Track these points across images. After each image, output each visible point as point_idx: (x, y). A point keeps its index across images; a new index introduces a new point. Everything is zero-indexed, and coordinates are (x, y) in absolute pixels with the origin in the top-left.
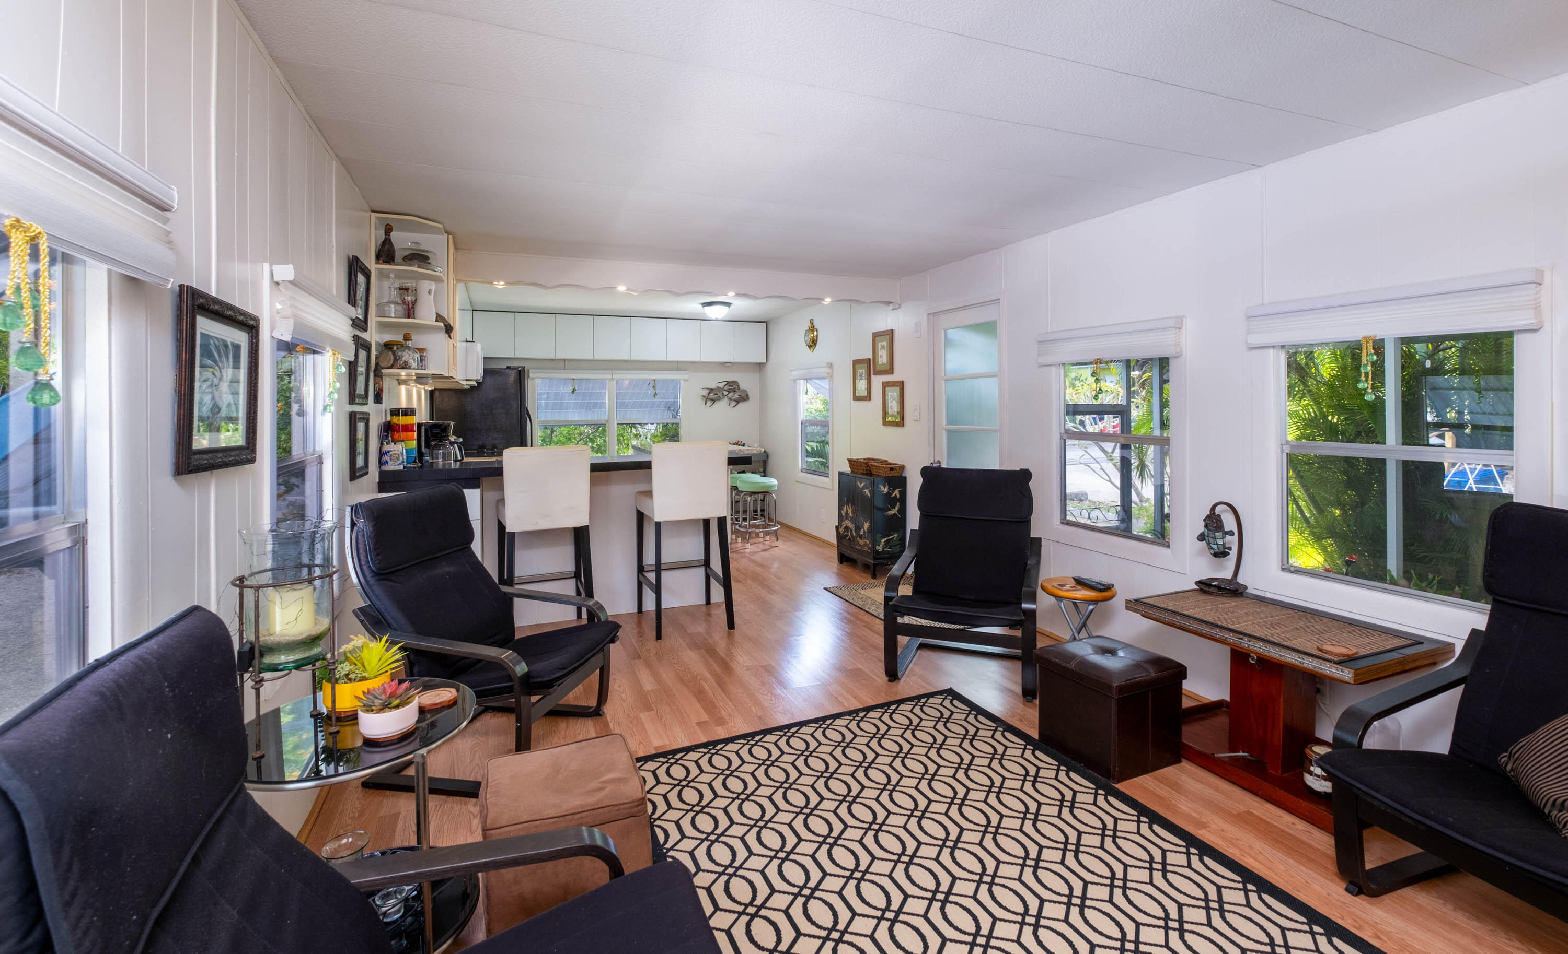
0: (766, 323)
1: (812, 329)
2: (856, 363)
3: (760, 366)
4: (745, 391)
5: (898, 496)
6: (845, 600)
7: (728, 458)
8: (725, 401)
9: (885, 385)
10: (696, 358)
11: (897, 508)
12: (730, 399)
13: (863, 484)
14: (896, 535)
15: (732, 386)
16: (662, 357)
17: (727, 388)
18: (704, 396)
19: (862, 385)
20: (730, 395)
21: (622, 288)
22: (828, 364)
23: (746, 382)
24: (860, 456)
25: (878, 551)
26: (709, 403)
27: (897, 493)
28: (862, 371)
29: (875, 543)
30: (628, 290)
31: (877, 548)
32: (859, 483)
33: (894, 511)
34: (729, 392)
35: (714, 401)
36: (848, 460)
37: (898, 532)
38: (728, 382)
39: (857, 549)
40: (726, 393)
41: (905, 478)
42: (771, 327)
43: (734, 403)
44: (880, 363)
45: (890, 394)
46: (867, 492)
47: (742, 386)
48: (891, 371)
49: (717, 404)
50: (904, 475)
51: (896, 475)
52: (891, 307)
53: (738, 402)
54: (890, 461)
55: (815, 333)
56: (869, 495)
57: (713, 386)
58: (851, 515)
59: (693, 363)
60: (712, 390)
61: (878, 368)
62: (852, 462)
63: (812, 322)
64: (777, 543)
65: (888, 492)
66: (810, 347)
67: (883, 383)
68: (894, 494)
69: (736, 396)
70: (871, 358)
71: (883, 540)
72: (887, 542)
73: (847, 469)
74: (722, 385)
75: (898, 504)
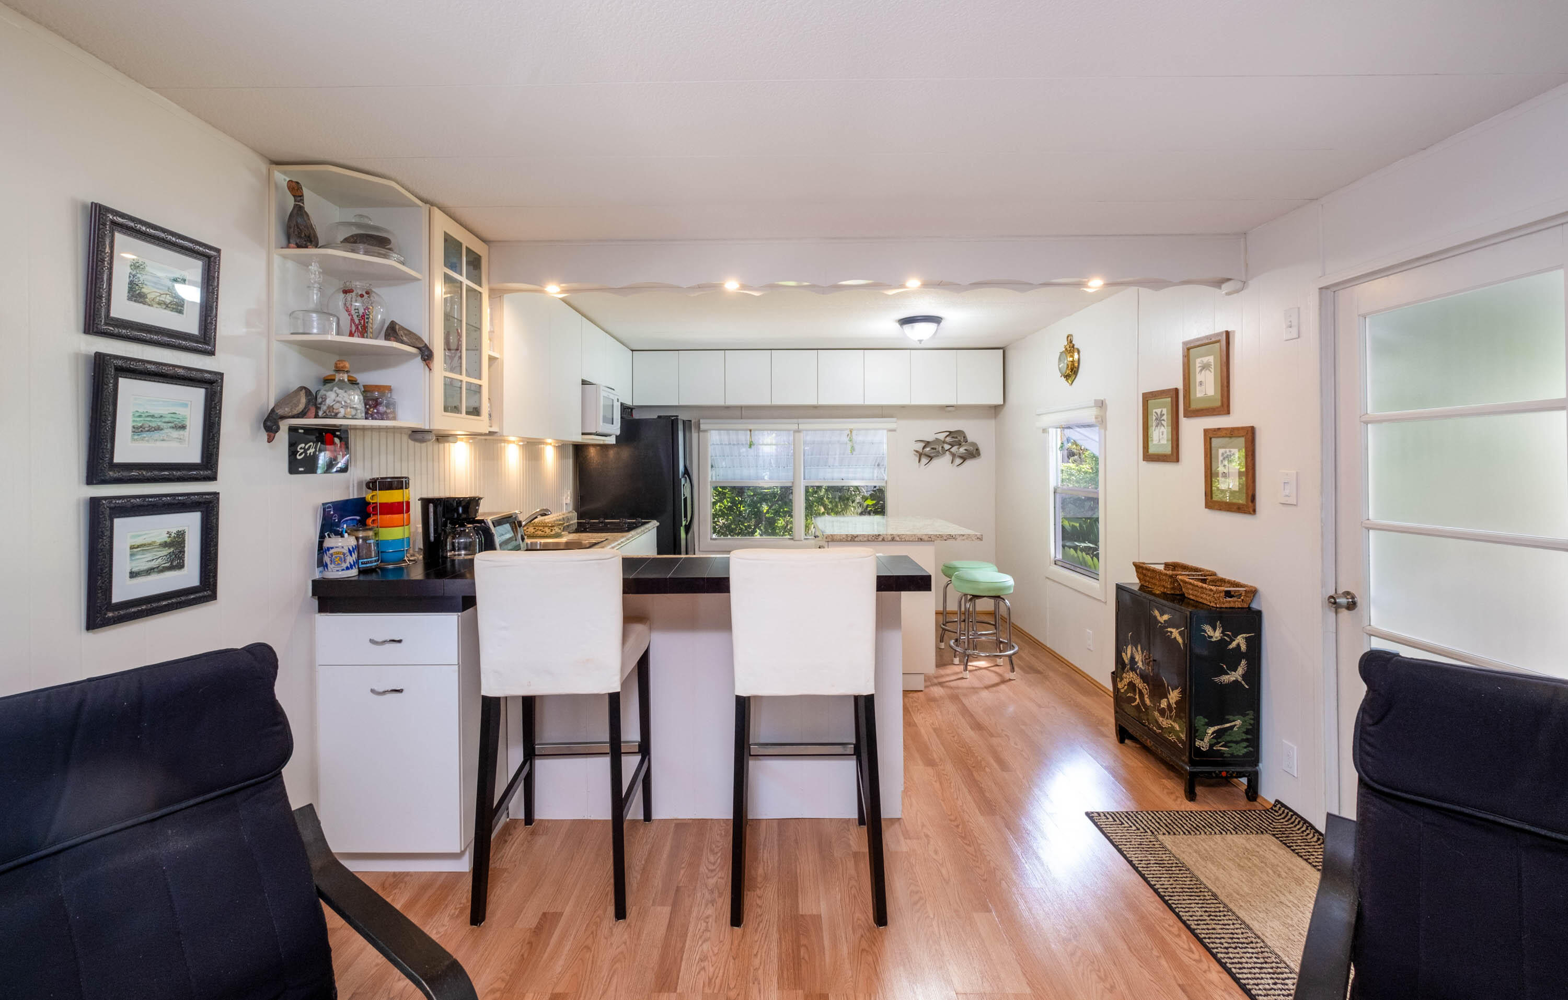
0: (1004, 350)
1: (1071, 348)
2: (1148, 398)
3: (995, 410)
4: (974, 444)
5: (1243, 647)
6: (1130, 862)
7: (879, 577)
8: (948, 457)
9: (1210, 435)
10: (905, 401)
11: (1240, 670)
12: (954, 455)
13: (1166, 617)
14: (1238, 722)
15: (957, 438)
16: (858, 401)
17: (948, 439)
18: (917, 452)
19: (1160, 438)
20: (954, 449)
21: (732, 285)
22: (1096, 401)
23: (975, 431)
24: (1157, 559)
25: (1198, 749)
26: (924, 460)
27: (1240, 641)
28: (1162, 410)
29: (1193, 733)
30: (743, 287)
31: (1198, 743)
32: (1156, 613)
33: (1236, 675)
34: (953, 446)
35: (931, 458)
36: (1135, 565)
37: (1244, 715)
38: (950, 432)
39: (1154, 732)
40: (947, 447)
41: (1259, 614)
42: (1010, 354)
43: (958, 461)
44: (1199, 395)
45: (1221, 451)
46: (1175, 633)
47: (970, 438)
48: (1224, 408)
49: (935, 462)
50: (1255, 606)
51: (1238, 605)
52: (1226, 287)
53: (964, 459)
54: (1221, 575)
55: (1076, 356)
56: (1180, 640)
57: (930, 439)
58: (1140, 664)
59: (903, 407)
60: (928, 442)
61: (1194, 406)
62: (1140, 569)
63: (1070, 339)
64: (1012, 676)
65: (1222, 640)
66: (1067, 377)
67: (1206, 431)
68: (1234, 644)
69: (962, 450)
70: (1180, 386)
71: (1211, 730)
72: (1219, 735)
73: (1132, 580)
74: (942, 437)
75: (1243, 662)
